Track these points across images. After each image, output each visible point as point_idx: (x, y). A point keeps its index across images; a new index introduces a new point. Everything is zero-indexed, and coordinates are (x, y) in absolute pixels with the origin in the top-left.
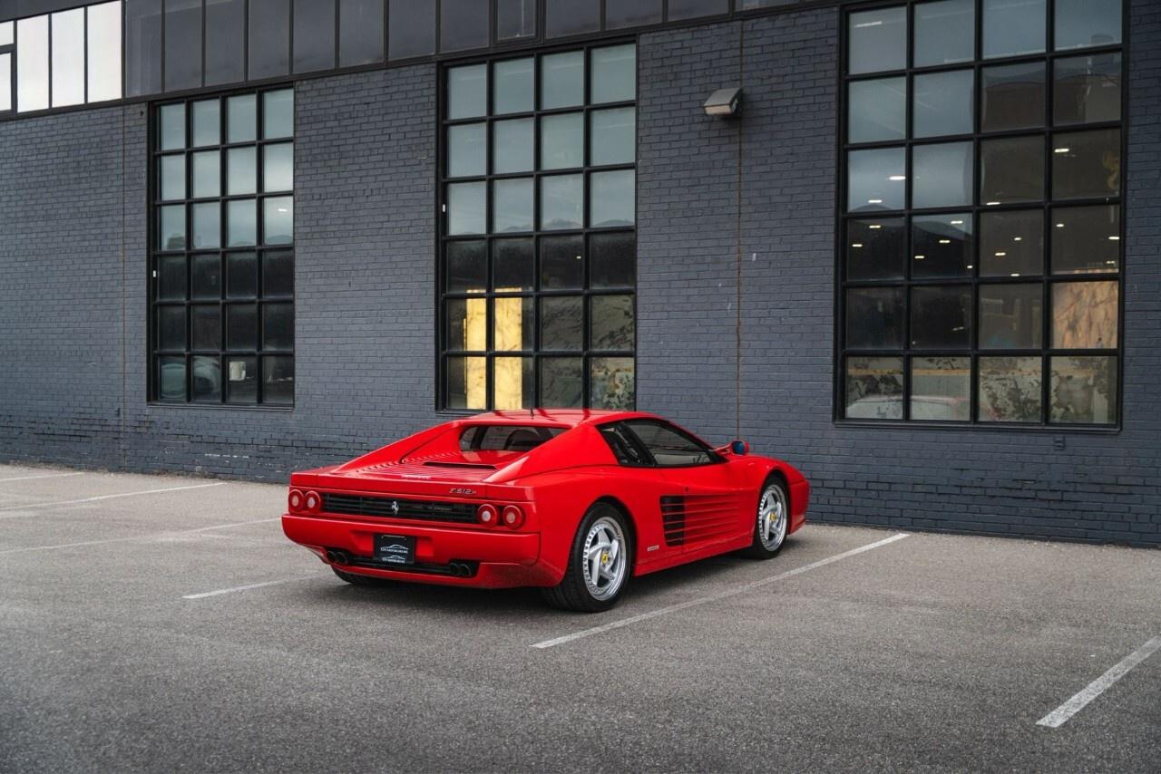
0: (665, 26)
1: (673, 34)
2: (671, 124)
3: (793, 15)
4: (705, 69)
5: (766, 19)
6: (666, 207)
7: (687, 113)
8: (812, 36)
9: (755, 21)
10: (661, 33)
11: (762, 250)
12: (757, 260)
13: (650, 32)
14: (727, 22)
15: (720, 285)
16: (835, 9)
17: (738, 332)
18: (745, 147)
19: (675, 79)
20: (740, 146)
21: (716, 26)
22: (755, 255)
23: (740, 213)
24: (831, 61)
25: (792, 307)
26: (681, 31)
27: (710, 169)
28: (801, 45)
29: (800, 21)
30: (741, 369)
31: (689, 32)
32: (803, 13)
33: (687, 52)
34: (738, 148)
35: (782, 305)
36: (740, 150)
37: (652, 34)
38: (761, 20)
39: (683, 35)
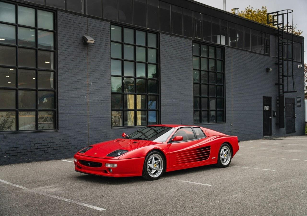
0: (65, 11)
1: (68, 15)
2: (68, 41)
3: (100, 21)
4: (78, 28)
5: (93, 19)
6: (67, 66)
7: (73, 39)
8: (105, 28)
9: (90, 19)
10: (64, 13)
11: (94, 82)
12: (93, 85)
13: (61, 12)
14: (84, 16)
15: (83, 91)
16: (110, 23)
17: (88, 104)
18: (89, 53)
19: (69, 28)
20: (88, 53)
21: (80, 16)
22: (92, 83)
23: (88, 71)
24: (109, 36)
25: (101, 98)
26: (71, 14)
27: (80, 57)
28: (102, 29)
29: (101, 23)
30: (89, 115)
31: (73, 15)
32: (102, 21)
33: (72, 21)
34: (87, 53)
35: (99, 97)
36: (88, 54)
37: (62, 12)
38: (92, 19)
39: (71, 16)
